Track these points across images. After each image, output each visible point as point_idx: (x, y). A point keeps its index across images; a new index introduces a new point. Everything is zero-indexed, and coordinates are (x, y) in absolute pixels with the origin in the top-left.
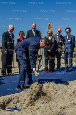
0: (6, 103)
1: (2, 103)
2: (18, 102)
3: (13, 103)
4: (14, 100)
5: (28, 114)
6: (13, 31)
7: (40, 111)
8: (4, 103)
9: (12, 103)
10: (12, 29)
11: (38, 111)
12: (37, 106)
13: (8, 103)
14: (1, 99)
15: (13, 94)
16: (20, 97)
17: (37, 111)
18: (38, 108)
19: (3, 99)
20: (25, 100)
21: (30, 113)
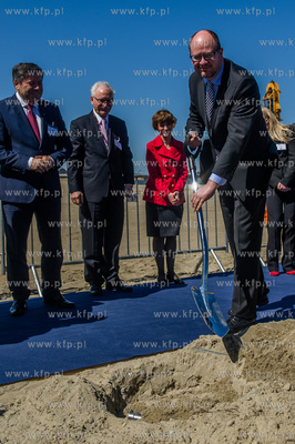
0: (125, 392)
1: (108, 392)
2: (172, 386)
3: (153, 393)
4: (153, 380)
5: (218, 431)
6: (110, 106)
7: (271, 423)
8: (116, 392)
9: (147, 390)
10: (102, 100)
11: (259, 421)
12: (252, 403)
13: (133, 391)
14: (105, 376)
15: (152, 358)
16: (177, 367)
17: (257, 423)
18: (258, 408)
19: (110, 377)
20: (199, 378)
21: (227, 429)
